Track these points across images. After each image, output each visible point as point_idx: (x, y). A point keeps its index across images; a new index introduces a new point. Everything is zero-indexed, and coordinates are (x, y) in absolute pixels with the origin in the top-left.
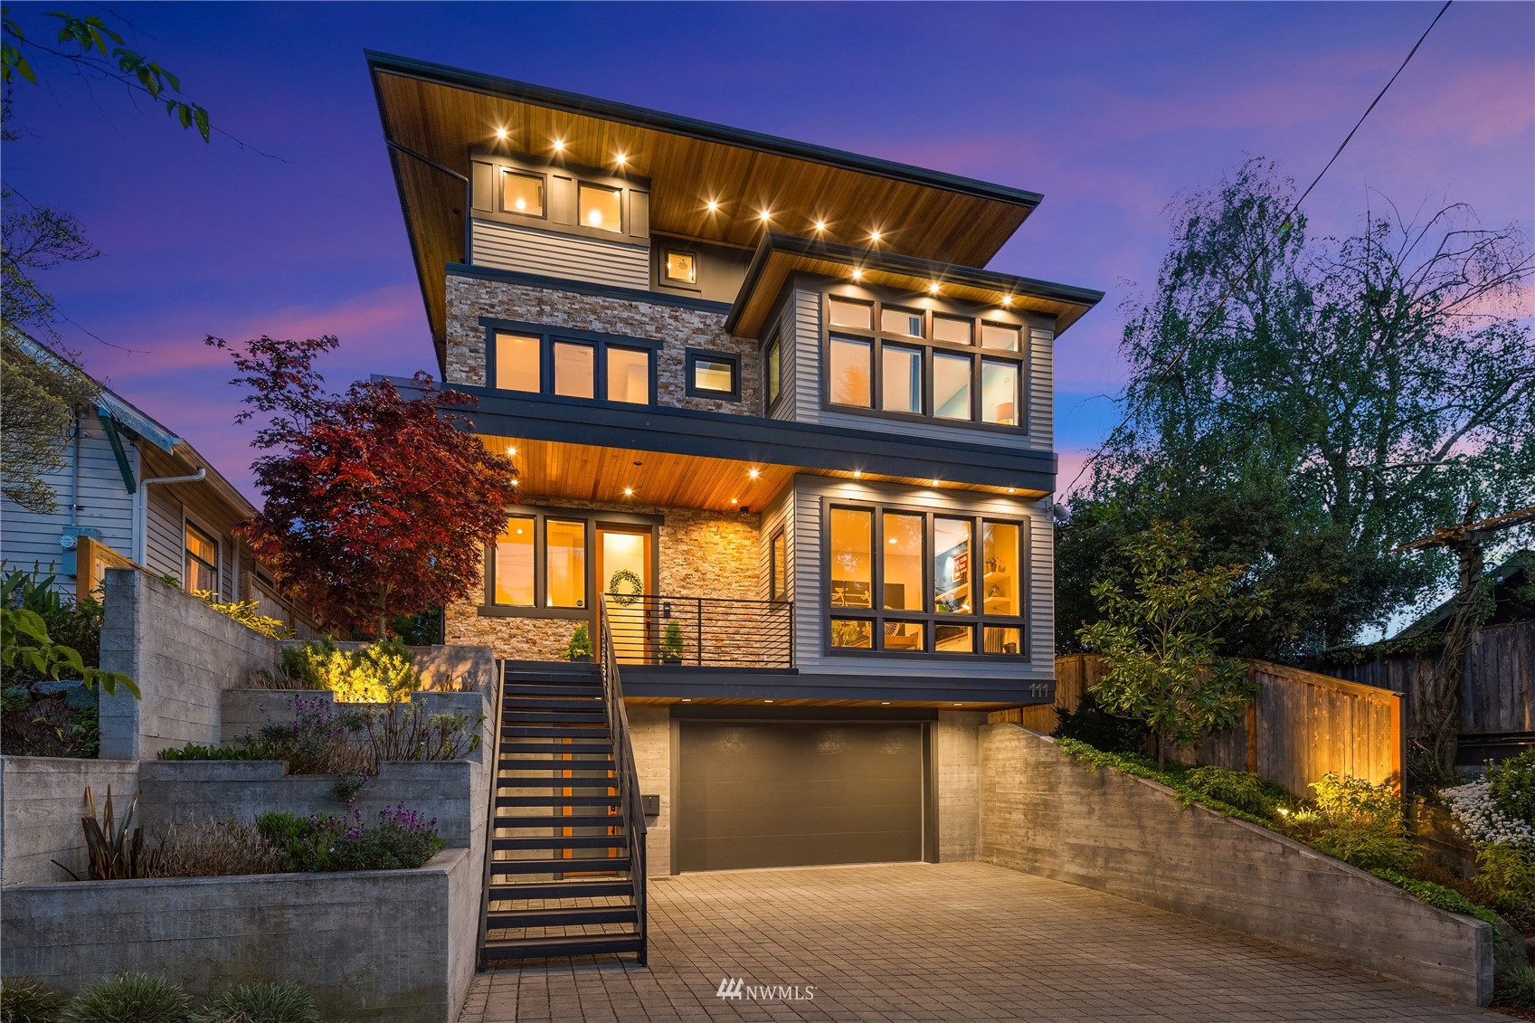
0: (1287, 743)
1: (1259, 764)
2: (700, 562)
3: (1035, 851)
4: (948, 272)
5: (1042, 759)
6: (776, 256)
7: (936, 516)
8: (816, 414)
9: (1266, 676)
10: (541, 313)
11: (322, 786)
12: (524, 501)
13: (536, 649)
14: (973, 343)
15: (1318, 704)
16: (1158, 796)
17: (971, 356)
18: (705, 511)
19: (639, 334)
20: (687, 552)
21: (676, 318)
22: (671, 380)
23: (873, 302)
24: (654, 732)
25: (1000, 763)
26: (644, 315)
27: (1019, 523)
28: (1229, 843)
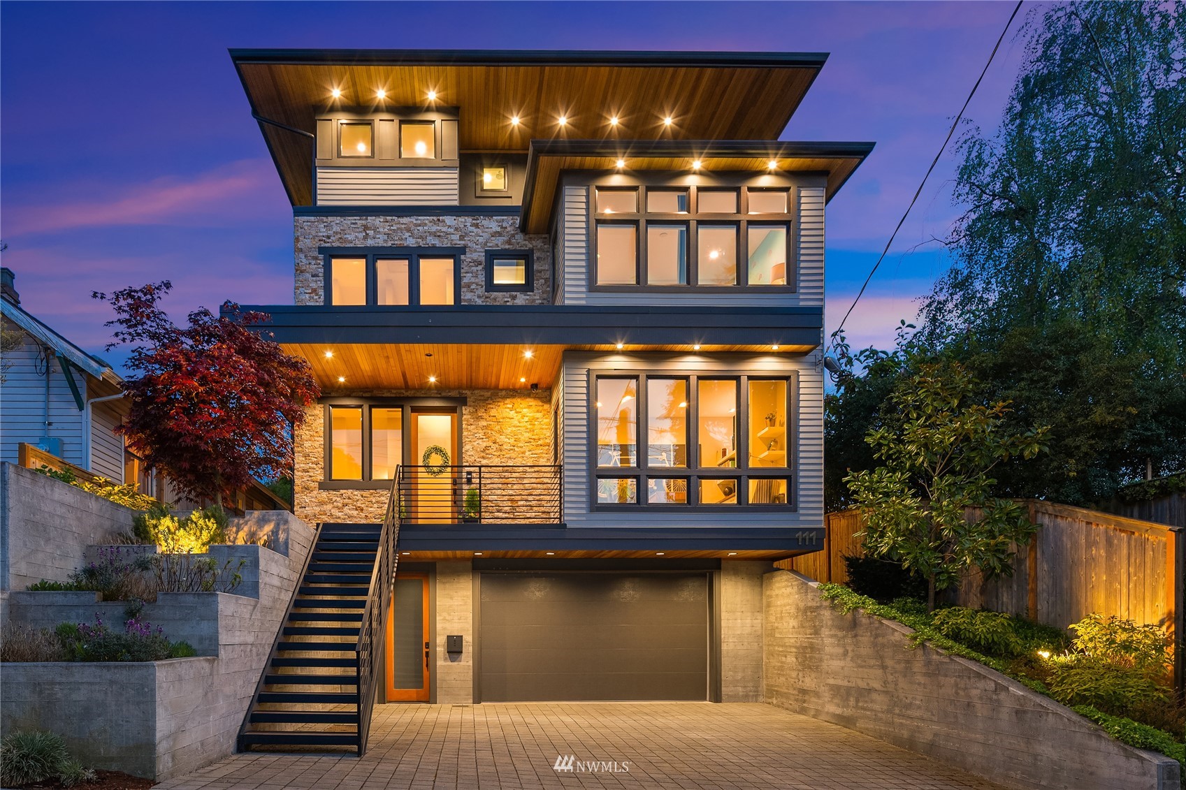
0: (1065, 585)
1: (1039, 607)
2: (498, 435)
3: (804, 692)
4: (710, 149)
5: (809, 604)
6: (544, 160)
7: (700, 378)
8: (584, 296)
9: (1047, 516)
10: (366, 237)
11: (118, 609)
12: (354, 394)
13: (363, 515)
14: (739, 211)
15: (1095, 543)
16: (897, 637)
17: (737, 223)
18: (502, 390)
19: (447, 244)
20: (486, 427)
21: (477, 226)
22: (473, 280)
23: (638, 187)
24: (458, 583)
25: (779, 609)
26: (449, 226)
27: (787, 378)
28: (952, 680)
